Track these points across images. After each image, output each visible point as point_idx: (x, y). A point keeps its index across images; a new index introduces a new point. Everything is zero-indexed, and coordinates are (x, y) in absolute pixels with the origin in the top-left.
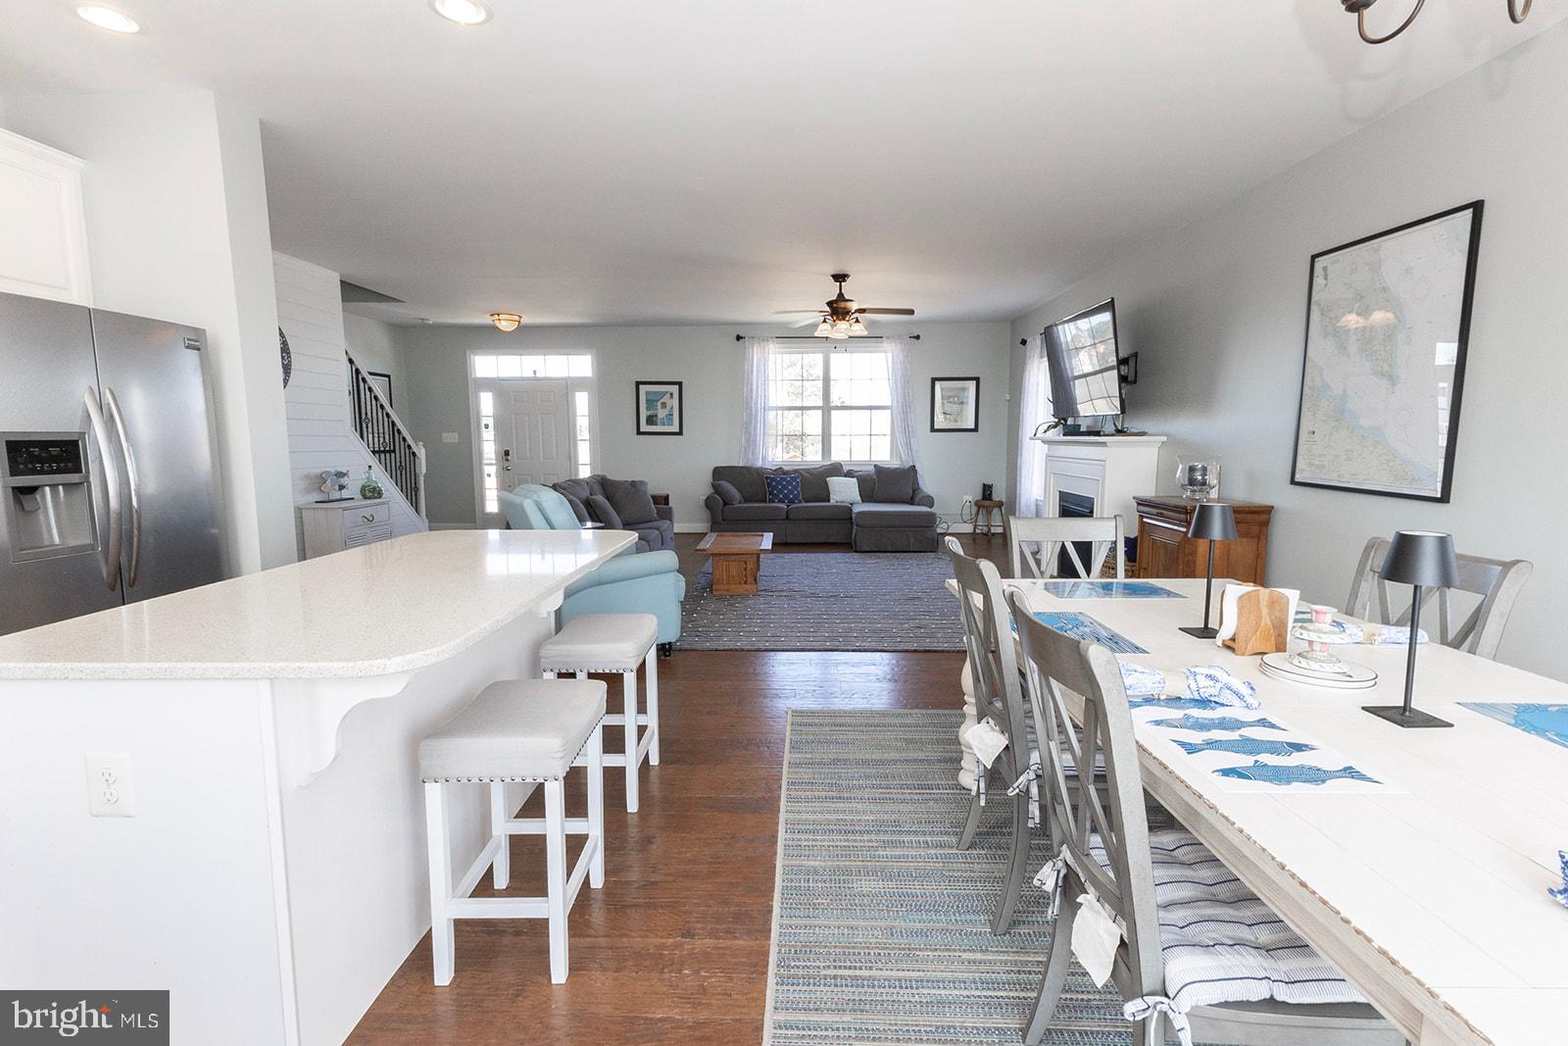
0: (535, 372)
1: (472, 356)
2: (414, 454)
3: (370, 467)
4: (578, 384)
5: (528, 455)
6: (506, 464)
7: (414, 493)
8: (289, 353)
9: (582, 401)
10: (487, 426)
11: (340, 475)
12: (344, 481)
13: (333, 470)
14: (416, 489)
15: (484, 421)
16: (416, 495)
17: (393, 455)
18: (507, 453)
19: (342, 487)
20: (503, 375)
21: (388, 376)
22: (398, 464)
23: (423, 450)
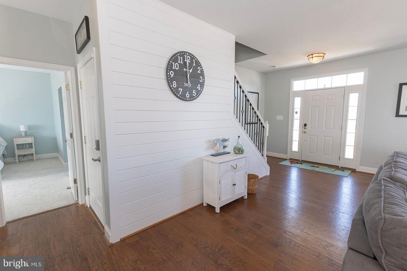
0: (325, 86)
1: (293, 81)
2: (263, 127)
3: (239, 137)
4: (353, 89)
5: (317, 127)
6: (304, 130)
7: (262, 145)
8: (204, 76)
9: (354, 99)
10: (297, 113)
11: (224, 140)
12: (225, 144)
13: (221, 137)
14: (263, 144)
15: (295, 110)
16: (263, 146)
17: (256, 125)
18: (305, 125)
19: (225, 147)
20: (307, 88)
21: (258, 93)
22: (256, 132)
23: (268, 125)
